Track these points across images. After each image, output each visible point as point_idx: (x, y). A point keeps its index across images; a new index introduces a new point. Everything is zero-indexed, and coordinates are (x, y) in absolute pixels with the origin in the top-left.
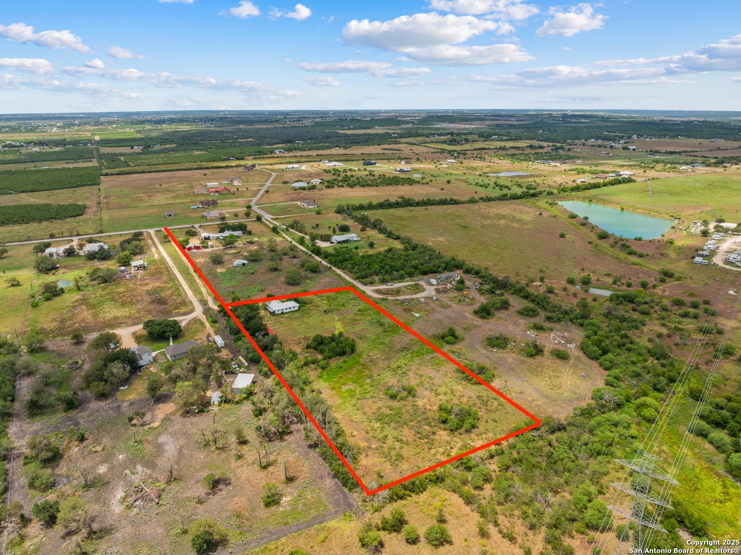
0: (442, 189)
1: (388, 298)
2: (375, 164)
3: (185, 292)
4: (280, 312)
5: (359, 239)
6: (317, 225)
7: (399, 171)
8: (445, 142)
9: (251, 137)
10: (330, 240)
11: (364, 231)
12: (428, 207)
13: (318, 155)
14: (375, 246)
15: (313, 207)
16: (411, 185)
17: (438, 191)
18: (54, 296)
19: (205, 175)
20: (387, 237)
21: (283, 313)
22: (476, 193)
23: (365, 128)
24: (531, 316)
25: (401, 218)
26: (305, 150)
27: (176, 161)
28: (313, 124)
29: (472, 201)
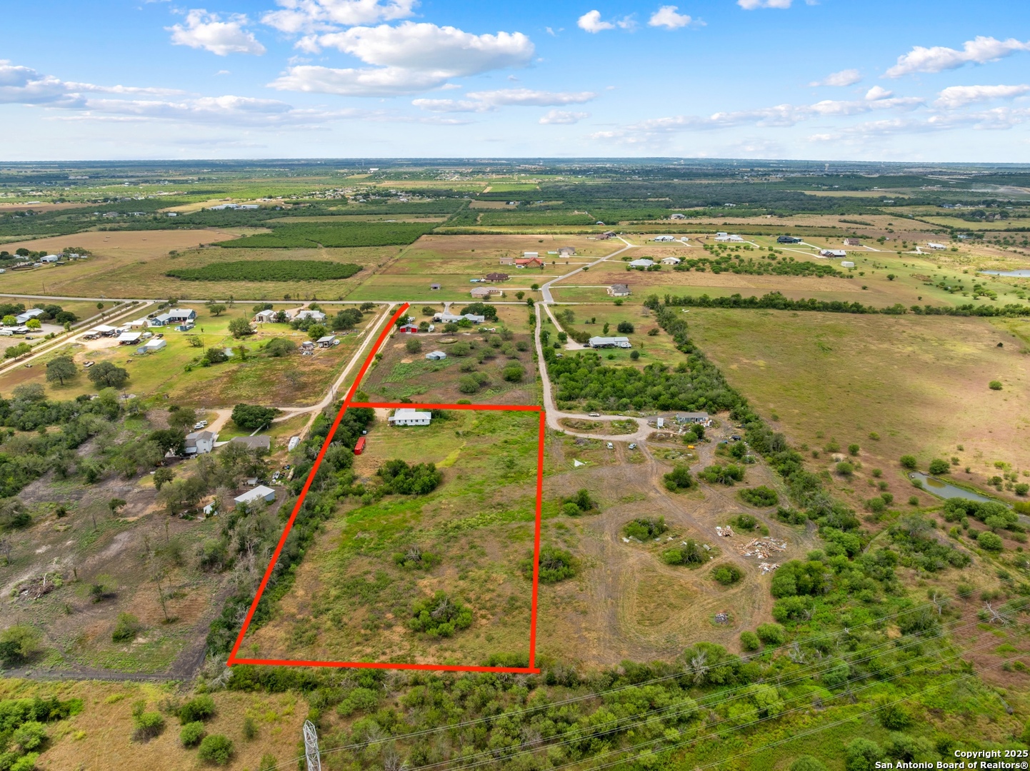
0: (864, 288)
1: (566, 432)
2: (796, 241)
3: (336, 381)
4: (401, 424)
5: (629, 345)
6: (594, 320)
7: (824, 255)
8: (961, 216)
9: (667, 196)
10: (585, 342)
11: (654, 335)
12: (799, 313)
13: (725, 224)
14: (640, 358)
15: (620, 294)
16: (820, 277)
17: (858, 289)
18: (212, 363)
19: (541, 242)
20: (677, 348)
21: (405, 426)
22: (920, 298)
23: (856, 189)
24: (756, 504)
25: (736, 324)
26: (715, 217)
27: (526, 222)
28: (782, 180)
29: (894, 311)
